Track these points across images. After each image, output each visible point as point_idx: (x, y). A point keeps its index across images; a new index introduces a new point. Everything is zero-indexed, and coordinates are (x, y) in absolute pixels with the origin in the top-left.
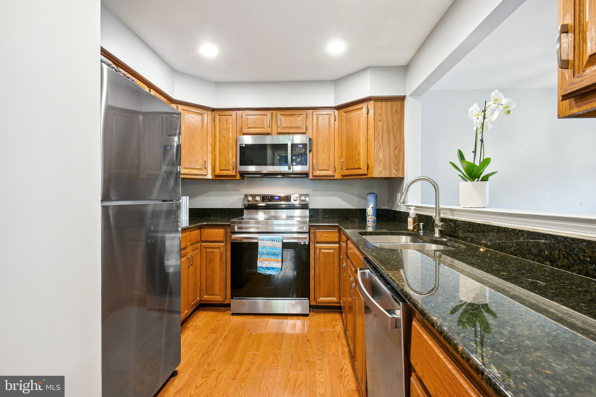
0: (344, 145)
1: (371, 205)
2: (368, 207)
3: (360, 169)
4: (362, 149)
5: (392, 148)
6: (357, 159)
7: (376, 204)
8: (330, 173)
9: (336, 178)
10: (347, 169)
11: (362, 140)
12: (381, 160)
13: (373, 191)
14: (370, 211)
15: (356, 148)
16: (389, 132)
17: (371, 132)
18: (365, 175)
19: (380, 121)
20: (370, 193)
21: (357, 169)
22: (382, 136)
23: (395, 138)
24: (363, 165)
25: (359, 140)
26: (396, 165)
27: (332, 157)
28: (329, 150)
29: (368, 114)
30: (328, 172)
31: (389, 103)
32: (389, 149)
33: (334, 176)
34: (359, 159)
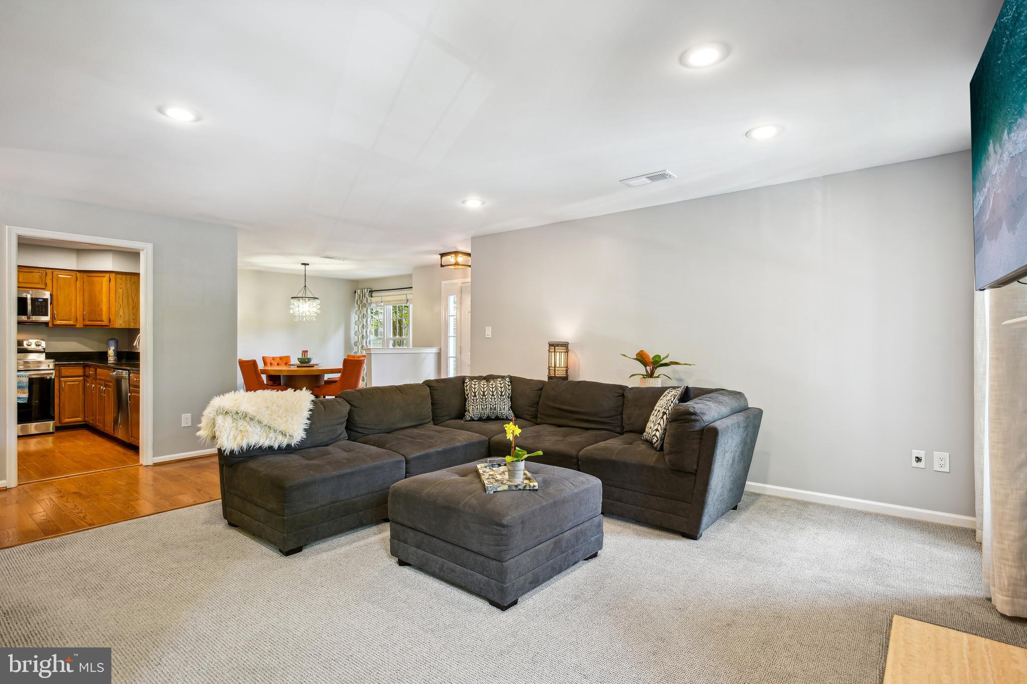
0: (86, 301)
1: (112, 348)
2: (110, 350)
3: (103, 321)
4: (105, 308)
5: (131, 308)
6: (99, 314)
7: (117, 347)
8: (71, 323)
9: (78, 326)
10: (89, 321)
11: (105, 300)
12: (121, 316)
13: (114, 337)
14: (111, 352)
15: (99, 305)
16: (128, 297)
17: (112, 295)
18: (108, 326)
19: (121, 288)
20: (112, 339)
21: (100, 321)
22: (122, 299)
23: (133, 301)
24: (105, 317)
25: (102, 300)
26: (134, 320)
27: (73, 310)
28: (70, 304)
29: (110, 282)
30: (69, 322)
31: (128, 277)
32: (129, 308)
33: (75, 325)
34: (101, 314)
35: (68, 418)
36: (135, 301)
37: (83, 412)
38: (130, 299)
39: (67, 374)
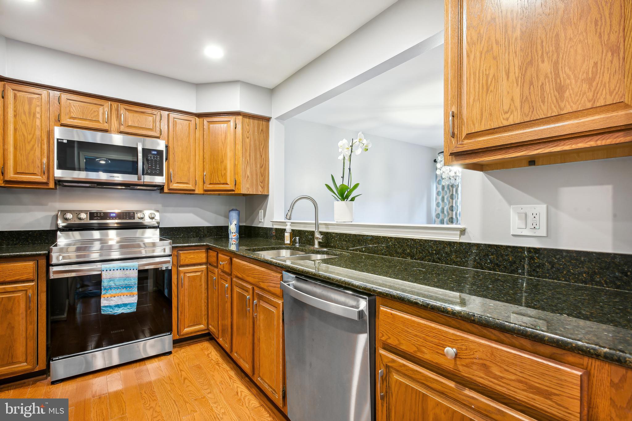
0: (207, 156)
1: (235, 222)
2: (231, 224)
3: (227, 184)
4: (229, 165)
5: (258, 166)
6: (223, 174)
7: (239, 221)
8: (190, 187)
9: (196, 192)
10: (210, 184)
11: (229, 154)
12: (248, 177)
13: (234, 208)
14: (233, 228)
15: (222, 162)
16: (255, 150)
17: (239, 147)
18: (233, 191)
19: (248, 138)
20: (233, 210)
21: (223, 184)
22: (250, 153)
23: (261, 156)
24: (229, 179)
25: (226, 154)
26: (262, 183)
27: (192, 169)
28: (189, 161)
29: (235, 128)
30: (188, 185)
31: (256, 122)
32: (256, 167)
33: (194, 190)
34: (225, 174)
35: (189, 326)
36: (263, 157)
37: (206, 316)
38: (258, 153)
39: (187, 262)
